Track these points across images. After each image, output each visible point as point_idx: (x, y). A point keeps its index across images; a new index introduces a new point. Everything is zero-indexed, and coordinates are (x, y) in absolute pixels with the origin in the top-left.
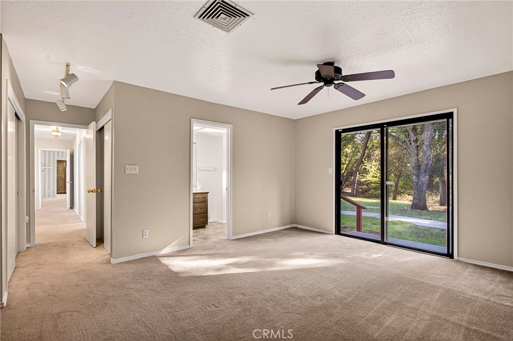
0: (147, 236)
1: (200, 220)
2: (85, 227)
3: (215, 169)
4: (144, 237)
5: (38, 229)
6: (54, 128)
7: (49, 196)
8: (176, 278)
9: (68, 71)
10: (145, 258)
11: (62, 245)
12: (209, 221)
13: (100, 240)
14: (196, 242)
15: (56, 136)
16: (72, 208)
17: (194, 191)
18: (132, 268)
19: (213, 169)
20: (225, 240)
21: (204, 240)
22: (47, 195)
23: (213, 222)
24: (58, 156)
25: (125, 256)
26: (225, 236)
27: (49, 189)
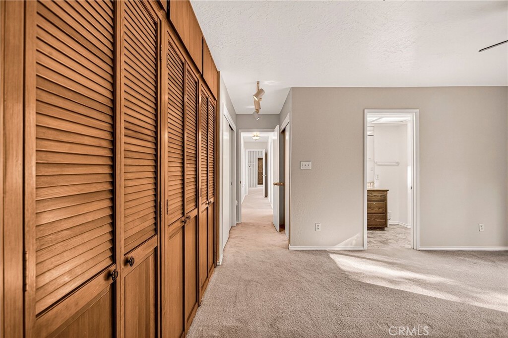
0: (320, 230)
1: (378, 220)
2: (272, 213)
3: (397, 163)
4: (317, 230)
5: (243, 211)
6: (255, 133)
7: (253, 186)
8: (345, 279)
9: (258, 87)
10: (317, 250)
11: (257, 226)
12: (389, 222)
13: (282, 227)
14: (372, 244)
15: (256, 140)
16: (266, 196)
17: (369, 188)
18: (305, 258)
19: (395, 164)
20: (408, 249)
21: (381, 244)
22: (252, 185)
23: (395, 225)
24: (259, 155)
25: (300, 245)
26: (409, 244)
27: (253, 181)
